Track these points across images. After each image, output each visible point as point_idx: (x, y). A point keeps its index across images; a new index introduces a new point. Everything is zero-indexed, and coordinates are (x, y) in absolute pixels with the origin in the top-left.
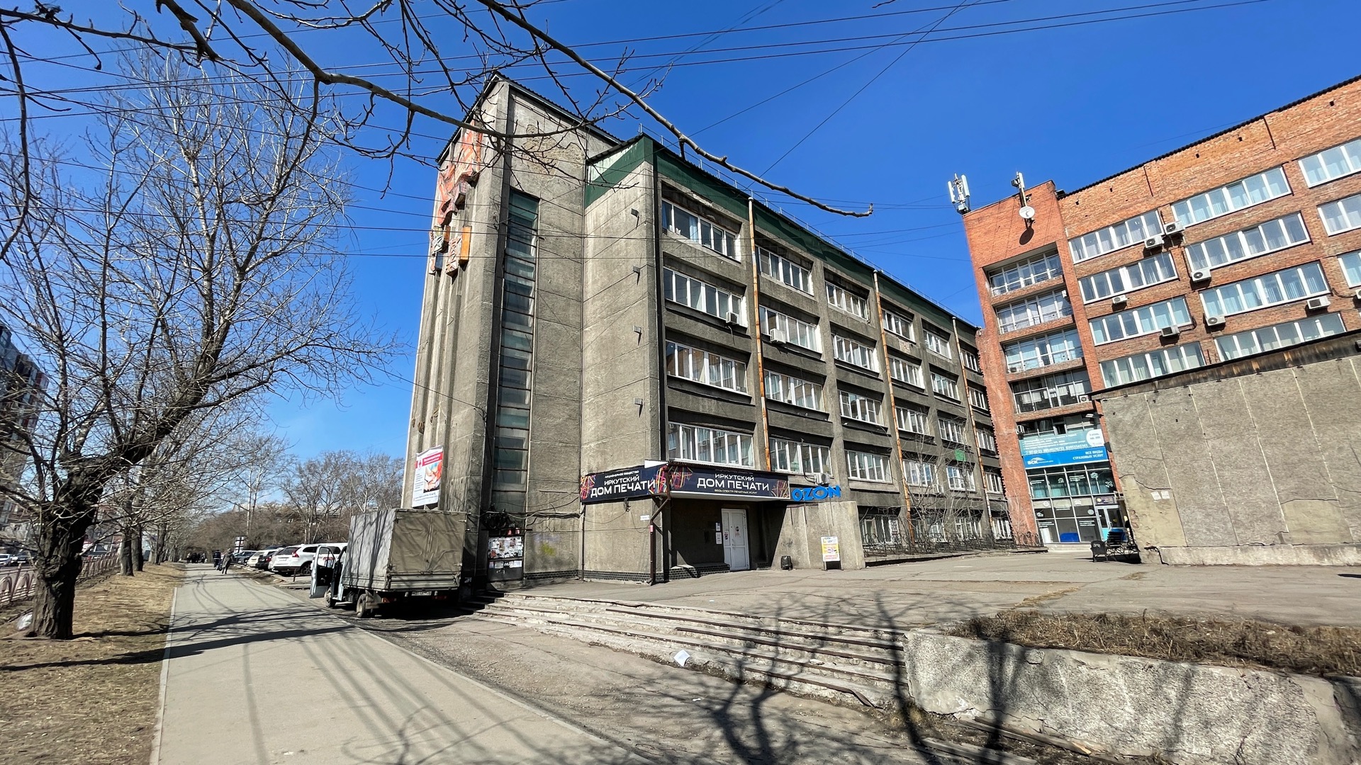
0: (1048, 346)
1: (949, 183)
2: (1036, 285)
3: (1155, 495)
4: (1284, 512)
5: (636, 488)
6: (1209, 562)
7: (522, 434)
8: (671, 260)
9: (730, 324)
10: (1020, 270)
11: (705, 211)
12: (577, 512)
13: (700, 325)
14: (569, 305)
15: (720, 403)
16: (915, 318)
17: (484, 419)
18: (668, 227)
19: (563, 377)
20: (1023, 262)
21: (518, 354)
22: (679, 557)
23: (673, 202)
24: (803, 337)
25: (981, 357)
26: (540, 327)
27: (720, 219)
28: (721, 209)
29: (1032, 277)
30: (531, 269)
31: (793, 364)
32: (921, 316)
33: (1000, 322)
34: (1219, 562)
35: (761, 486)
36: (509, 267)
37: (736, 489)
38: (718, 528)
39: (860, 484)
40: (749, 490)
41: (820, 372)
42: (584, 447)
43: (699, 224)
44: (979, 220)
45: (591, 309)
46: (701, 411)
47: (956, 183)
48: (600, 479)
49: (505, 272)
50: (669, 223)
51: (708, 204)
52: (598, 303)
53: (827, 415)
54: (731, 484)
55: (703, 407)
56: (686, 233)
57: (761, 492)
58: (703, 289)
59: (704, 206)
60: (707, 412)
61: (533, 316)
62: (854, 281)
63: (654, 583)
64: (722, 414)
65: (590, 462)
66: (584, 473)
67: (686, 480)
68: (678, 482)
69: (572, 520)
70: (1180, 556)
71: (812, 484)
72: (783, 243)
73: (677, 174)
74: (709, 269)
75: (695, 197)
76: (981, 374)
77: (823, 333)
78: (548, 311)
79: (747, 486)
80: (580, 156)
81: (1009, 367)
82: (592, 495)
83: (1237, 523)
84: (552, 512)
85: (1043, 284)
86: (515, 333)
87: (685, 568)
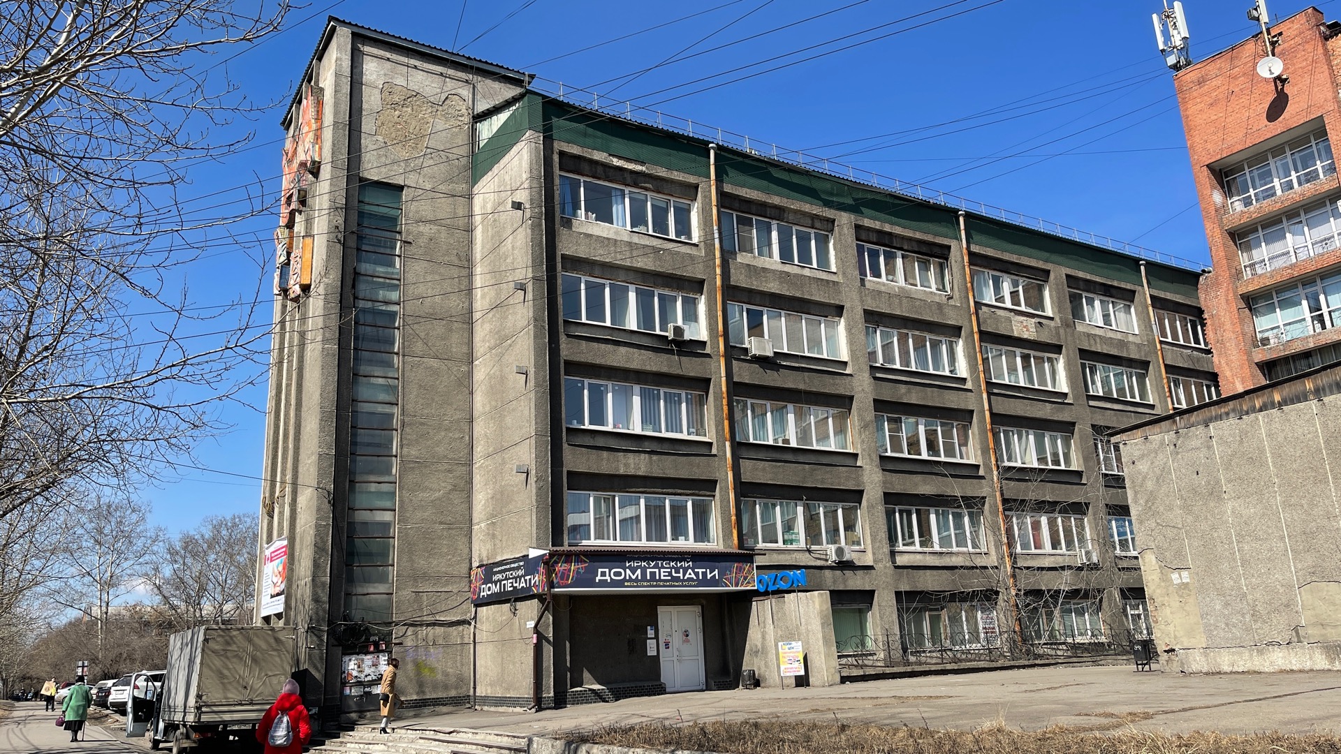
0: (1322, 297)
1: (1155, 17)
2: (1301, 191)
3: (1175, 576)
4: (1303, 598)
5: (521, 585)
6: (1226, 668)
7: (387, 516)
8: (575, 263)
9: (673, 341)
10: (1273, 164)
11: (636, 179)
12: (467, 617)
13: (623, 350)
14: (451, 330)
15: (655, 457)
16: (1052, 276)
17: (329, 502)
18: (575, 215)
19: (443, 434)
20: (1277, 151)
21: (380, 409)
22: (586, 675)
23: (583, 175)
24: (815, 343)
25: (1208, 322)
26: (408, 367)
27: (660, 185)
28: (662, 172)
29: (1294, 176)
30: (396, 287)
31: (790, 385)
32: (1065, 271)
33: (1244, 259)
34: (1236, 669)
35: (704, 574)
36: (363, 289)
37: (660, 580)
38: (651, 633)
39: (919, 557)
40: (684, 580)
41: (841, 391)
42: (475, 528)
43: (627, 200)
44: (1201, 82)
45: (482, 333)
46: (622, 471)
47: (1167, 17)
48: (489, 570)
49: (356, 298)
50: (576, 206)
51: (639, 168)
52: (487, 327)
53: (855, 456)
54: (653, 574)
55: (626, 465)
56: (606, 216)
57: (705, 582)
58: (632, 296)
59: (632, 172)
60: (631, 472)
61: (397, 354)
62: (918, 235)
63: (540, 709)
64: (657, 472)
65: (481, 551)
66: (475, 564)
67: (578, 573)
68: (565, 576)
69: (461, 628)
70: (1198, 662)
71: (819, 563)
72: (776, 200)
73: (585, 135)
74: (639, 265)
75: (616, 162)
76: (1209, 352)
77: (849, 330)
78: (420, 344)
79: (681, 575)
80: (464, 111)
81: (1259, 336)
82: (482, 594)
83: (1255, 615)
84: (430, 618)
85: (1309, 189)
86: (373, 380)
87: (590, 690)
